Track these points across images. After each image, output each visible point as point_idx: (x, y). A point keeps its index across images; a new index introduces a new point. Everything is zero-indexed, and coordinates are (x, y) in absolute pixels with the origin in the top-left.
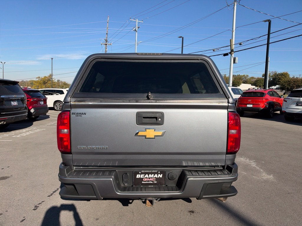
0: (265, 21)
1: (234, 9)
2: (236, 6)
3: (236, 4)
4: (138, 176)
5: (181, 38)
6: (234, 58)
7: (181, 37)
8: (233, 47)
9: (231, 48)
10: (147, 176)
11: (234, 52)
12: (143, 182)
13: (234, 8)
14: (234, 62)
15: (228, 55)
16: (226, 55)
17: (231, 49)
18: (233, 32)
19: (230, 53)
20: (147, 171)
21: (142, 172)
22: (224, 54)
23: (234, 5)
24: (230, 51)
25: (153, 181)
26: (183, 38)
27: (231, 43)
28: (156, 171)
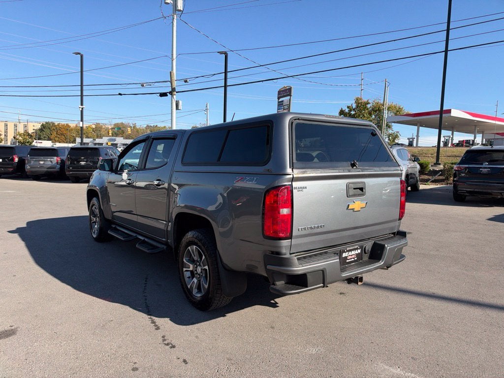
0: (221, 53)
1: (173, 24)
2: (175, 20)
3: (175, 17)
4: (344, 255)
5: (79, 56)
6: (176, 101)
7: (79, 54)
8: (175, 84)
9: (172, 85)
10: (350, 253)
11: (177, 92)
12: (347, 261)
13: (172, 22)
14: (177, 108)
15: (167, 95)
16: (163, 95)
17: (172, 87)
18: (173, 60)
19: (171, 93)
20: (351, 248)
21: (348, 249)
22: (160, 93)
23: (173, 18)
24: (170, 90)
25: (354, 258)
26: (82, 56)
27: (171, 78)
28: (356, 247)
